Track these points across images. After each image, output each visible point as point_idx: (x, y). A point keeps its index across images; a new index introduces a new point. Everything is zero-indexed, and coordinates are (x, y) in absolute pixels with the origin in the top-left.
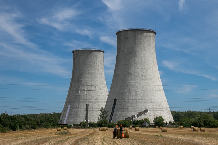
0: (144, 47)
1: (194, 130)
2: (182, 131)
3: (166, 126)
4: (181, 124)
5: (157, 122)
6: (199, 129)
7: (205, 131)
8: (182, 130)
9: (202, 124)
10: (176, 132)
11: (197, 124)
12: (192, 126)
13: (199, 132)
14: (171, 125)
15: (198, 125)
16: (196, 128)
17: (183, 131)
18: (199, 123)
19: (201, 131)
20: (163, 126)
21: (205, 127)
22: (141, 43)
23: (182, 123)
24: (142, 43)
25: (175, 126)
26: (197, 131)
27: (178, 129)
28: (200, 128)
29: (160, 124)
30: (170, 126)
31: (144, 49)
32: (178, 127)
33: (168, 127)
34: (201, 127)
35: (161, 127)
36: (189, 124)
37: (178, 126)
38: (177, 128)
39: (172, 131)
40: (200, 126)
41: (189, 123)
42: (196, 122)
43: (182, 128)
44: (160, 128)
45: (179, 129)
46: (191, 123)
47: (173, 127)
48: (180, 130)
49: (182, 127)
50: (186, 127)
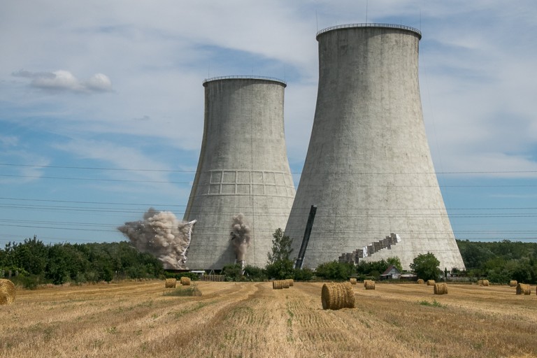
0: (389, 73)
1: (519, 291)
2: (486, 294)
3: (445, 278)
4: (483, 274)
5: (421, 267)
6: (533, 289)
8: (486, 289)
10: (473, 295)
11: (527, 276)
12: (513, 279)
13: (534, 296)
14: (457, 276)
15: (530, 279)
16: (524, 287)
17: (492, 294)
18: (532, 273)
20: (437, 280)
22: (382, 64)
23: (487, 273)
24: (386, 62)
25: (467, 279)
26: (528, 293)
27: (476, 289)
28: (535, 287)
29: (428, 273)
30: (454, 278)
31: (390, 79)
32: (475, 282)
33: (449, 281)
35: (432, 281)
36: (505, 276)
37: (476, 279)
38: (473, 285)
39: (462, 292)
40: (534, 281)
41: (505, 274)
42: (524, 271)
43: (487, 285)
44: (428, 284)
45: (478, 286)
46: (511, 273)
47: (462, 282)
48: (480, 289)
49: (486, 281)
50: (497, 282)
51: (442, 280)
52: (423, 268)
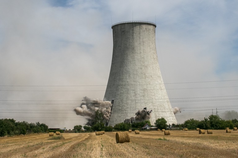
0: (143, 42)
1: (200, 133)
3: (169, 128)
4: (185, 126)
5: (159, 124)
7: (212, 133)
8: (187, 132)
9: (209, 125)
10: (181, 135)
11: (203, 126)
12: (198, 128)
13: (206, 134)
14: (174, 127)
15: (205, 127)
16: (202, 131)
17: (189, 134)
18: (206, 125)
19: (208, 133)
20: (166, 129)
21: (212, 129)
22: (140, 38)
24: (141, 37)
25: (178, 128)
26: (204, 133)
28: (207, 131)
29: (163, 126)
30: (173, 128)
31: (143, 44)
32: (182, 129)
33: (171, 129)
34: (208, 129)
35: (164, 130)
36: (194, 126)
37: (182, 128)
38: (181, 131)
39: (176, 134)
40: (206, 128)
41: (195, 125)
42: (203, 124)
43: (187, 131)
44: (162, 131)
45: (183, 131)
46: (197, 125)
47: (176, 130)
48: (184, 132)
49: (186, 129)
50: (191, 129)
51: (168, 129)
52: (160, 124)
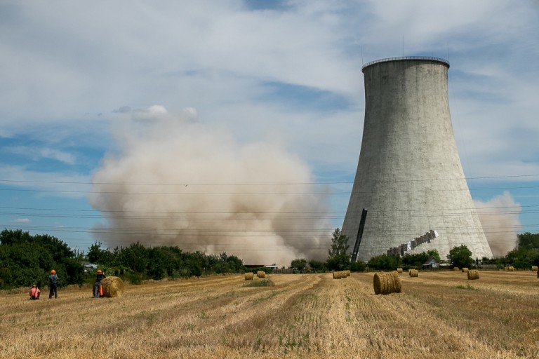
0: (424, 97)
2: (512, 278)
3: (477, 266)
4: (509, 261)
5: (456, 258)
8: (512, 274)
10: (501, 279)
12: (534, 265)
14: (487, 264)
17: (516, 278)
20: (470, 268)
22: (417, 90)
24: (420, 88)
25: (495, 266)
27: (504, 274)
29: (463, 262)
30: (484, 266)
31: (424, 102)
32: (502, 268)
33: (480, 268)
35: (466, 269)
36: (527, 263)
37: (502, 266)
38: (501, 271)
39: (491, 277)
41: (527, 261)
43: (512, 271)
44: (463, 271)
45: (505, 272)
46: (532, 260)
47: (491, 269)
49: (511, 268)
50: (521, 268)
51: (474, 268)
52: (459, 258)
